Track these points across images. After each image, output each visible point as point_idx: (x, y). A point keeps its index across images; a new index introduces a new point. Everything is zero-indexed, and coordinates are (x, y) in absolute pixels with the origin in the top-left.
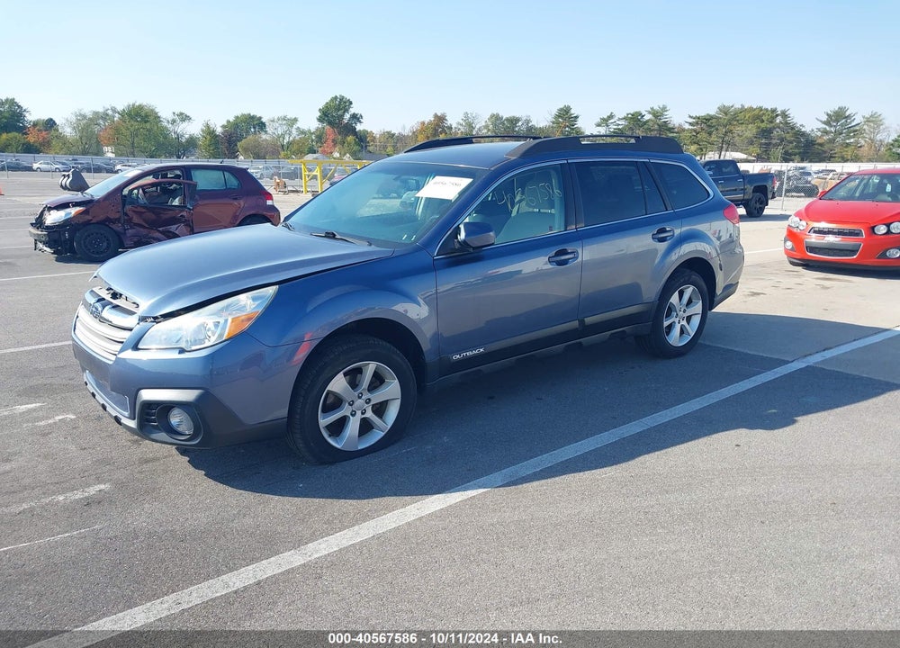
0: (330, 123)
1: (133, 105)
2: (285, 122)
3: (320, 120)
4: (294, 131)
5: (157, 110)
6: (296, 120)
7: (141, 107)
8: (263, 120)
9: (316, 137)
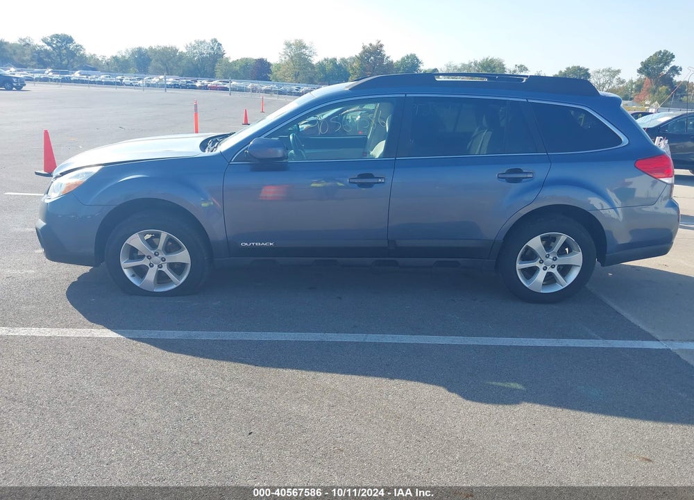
0: (648, 75)
1: (487, 58)
2: (608, 73)
3: (640, 71)
4: (615, 81)
5: (504, 63)
6: (619, 71)
7: (492, 61)
8: (590, 72)
9: (637, 86)
